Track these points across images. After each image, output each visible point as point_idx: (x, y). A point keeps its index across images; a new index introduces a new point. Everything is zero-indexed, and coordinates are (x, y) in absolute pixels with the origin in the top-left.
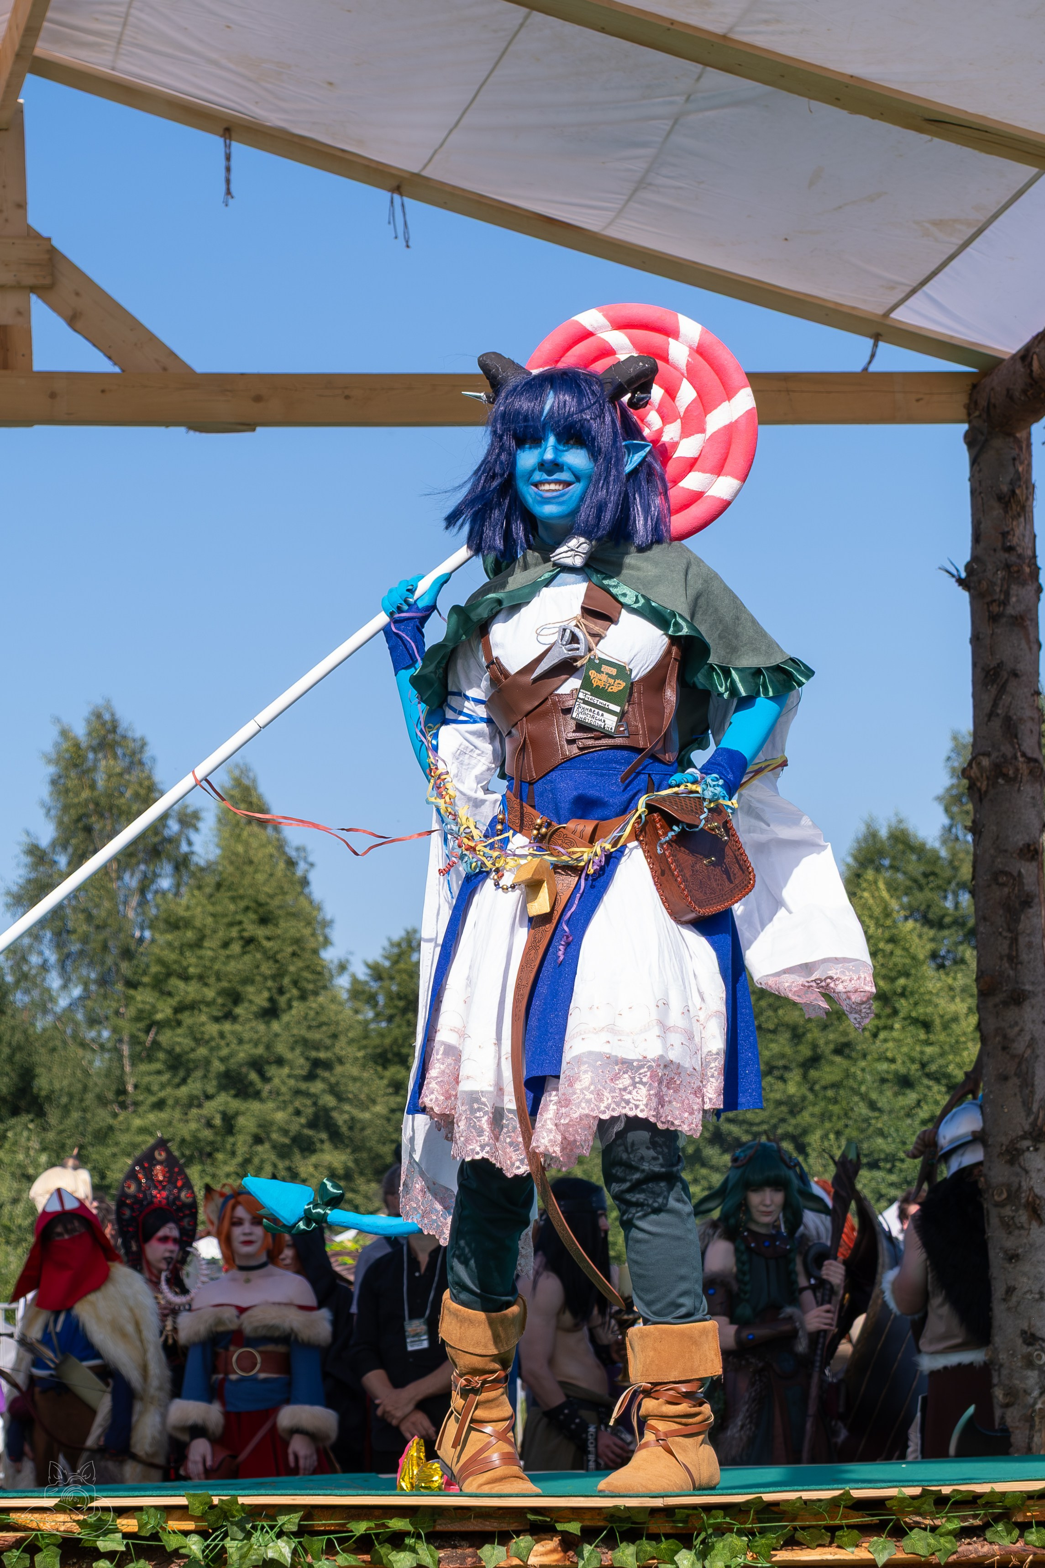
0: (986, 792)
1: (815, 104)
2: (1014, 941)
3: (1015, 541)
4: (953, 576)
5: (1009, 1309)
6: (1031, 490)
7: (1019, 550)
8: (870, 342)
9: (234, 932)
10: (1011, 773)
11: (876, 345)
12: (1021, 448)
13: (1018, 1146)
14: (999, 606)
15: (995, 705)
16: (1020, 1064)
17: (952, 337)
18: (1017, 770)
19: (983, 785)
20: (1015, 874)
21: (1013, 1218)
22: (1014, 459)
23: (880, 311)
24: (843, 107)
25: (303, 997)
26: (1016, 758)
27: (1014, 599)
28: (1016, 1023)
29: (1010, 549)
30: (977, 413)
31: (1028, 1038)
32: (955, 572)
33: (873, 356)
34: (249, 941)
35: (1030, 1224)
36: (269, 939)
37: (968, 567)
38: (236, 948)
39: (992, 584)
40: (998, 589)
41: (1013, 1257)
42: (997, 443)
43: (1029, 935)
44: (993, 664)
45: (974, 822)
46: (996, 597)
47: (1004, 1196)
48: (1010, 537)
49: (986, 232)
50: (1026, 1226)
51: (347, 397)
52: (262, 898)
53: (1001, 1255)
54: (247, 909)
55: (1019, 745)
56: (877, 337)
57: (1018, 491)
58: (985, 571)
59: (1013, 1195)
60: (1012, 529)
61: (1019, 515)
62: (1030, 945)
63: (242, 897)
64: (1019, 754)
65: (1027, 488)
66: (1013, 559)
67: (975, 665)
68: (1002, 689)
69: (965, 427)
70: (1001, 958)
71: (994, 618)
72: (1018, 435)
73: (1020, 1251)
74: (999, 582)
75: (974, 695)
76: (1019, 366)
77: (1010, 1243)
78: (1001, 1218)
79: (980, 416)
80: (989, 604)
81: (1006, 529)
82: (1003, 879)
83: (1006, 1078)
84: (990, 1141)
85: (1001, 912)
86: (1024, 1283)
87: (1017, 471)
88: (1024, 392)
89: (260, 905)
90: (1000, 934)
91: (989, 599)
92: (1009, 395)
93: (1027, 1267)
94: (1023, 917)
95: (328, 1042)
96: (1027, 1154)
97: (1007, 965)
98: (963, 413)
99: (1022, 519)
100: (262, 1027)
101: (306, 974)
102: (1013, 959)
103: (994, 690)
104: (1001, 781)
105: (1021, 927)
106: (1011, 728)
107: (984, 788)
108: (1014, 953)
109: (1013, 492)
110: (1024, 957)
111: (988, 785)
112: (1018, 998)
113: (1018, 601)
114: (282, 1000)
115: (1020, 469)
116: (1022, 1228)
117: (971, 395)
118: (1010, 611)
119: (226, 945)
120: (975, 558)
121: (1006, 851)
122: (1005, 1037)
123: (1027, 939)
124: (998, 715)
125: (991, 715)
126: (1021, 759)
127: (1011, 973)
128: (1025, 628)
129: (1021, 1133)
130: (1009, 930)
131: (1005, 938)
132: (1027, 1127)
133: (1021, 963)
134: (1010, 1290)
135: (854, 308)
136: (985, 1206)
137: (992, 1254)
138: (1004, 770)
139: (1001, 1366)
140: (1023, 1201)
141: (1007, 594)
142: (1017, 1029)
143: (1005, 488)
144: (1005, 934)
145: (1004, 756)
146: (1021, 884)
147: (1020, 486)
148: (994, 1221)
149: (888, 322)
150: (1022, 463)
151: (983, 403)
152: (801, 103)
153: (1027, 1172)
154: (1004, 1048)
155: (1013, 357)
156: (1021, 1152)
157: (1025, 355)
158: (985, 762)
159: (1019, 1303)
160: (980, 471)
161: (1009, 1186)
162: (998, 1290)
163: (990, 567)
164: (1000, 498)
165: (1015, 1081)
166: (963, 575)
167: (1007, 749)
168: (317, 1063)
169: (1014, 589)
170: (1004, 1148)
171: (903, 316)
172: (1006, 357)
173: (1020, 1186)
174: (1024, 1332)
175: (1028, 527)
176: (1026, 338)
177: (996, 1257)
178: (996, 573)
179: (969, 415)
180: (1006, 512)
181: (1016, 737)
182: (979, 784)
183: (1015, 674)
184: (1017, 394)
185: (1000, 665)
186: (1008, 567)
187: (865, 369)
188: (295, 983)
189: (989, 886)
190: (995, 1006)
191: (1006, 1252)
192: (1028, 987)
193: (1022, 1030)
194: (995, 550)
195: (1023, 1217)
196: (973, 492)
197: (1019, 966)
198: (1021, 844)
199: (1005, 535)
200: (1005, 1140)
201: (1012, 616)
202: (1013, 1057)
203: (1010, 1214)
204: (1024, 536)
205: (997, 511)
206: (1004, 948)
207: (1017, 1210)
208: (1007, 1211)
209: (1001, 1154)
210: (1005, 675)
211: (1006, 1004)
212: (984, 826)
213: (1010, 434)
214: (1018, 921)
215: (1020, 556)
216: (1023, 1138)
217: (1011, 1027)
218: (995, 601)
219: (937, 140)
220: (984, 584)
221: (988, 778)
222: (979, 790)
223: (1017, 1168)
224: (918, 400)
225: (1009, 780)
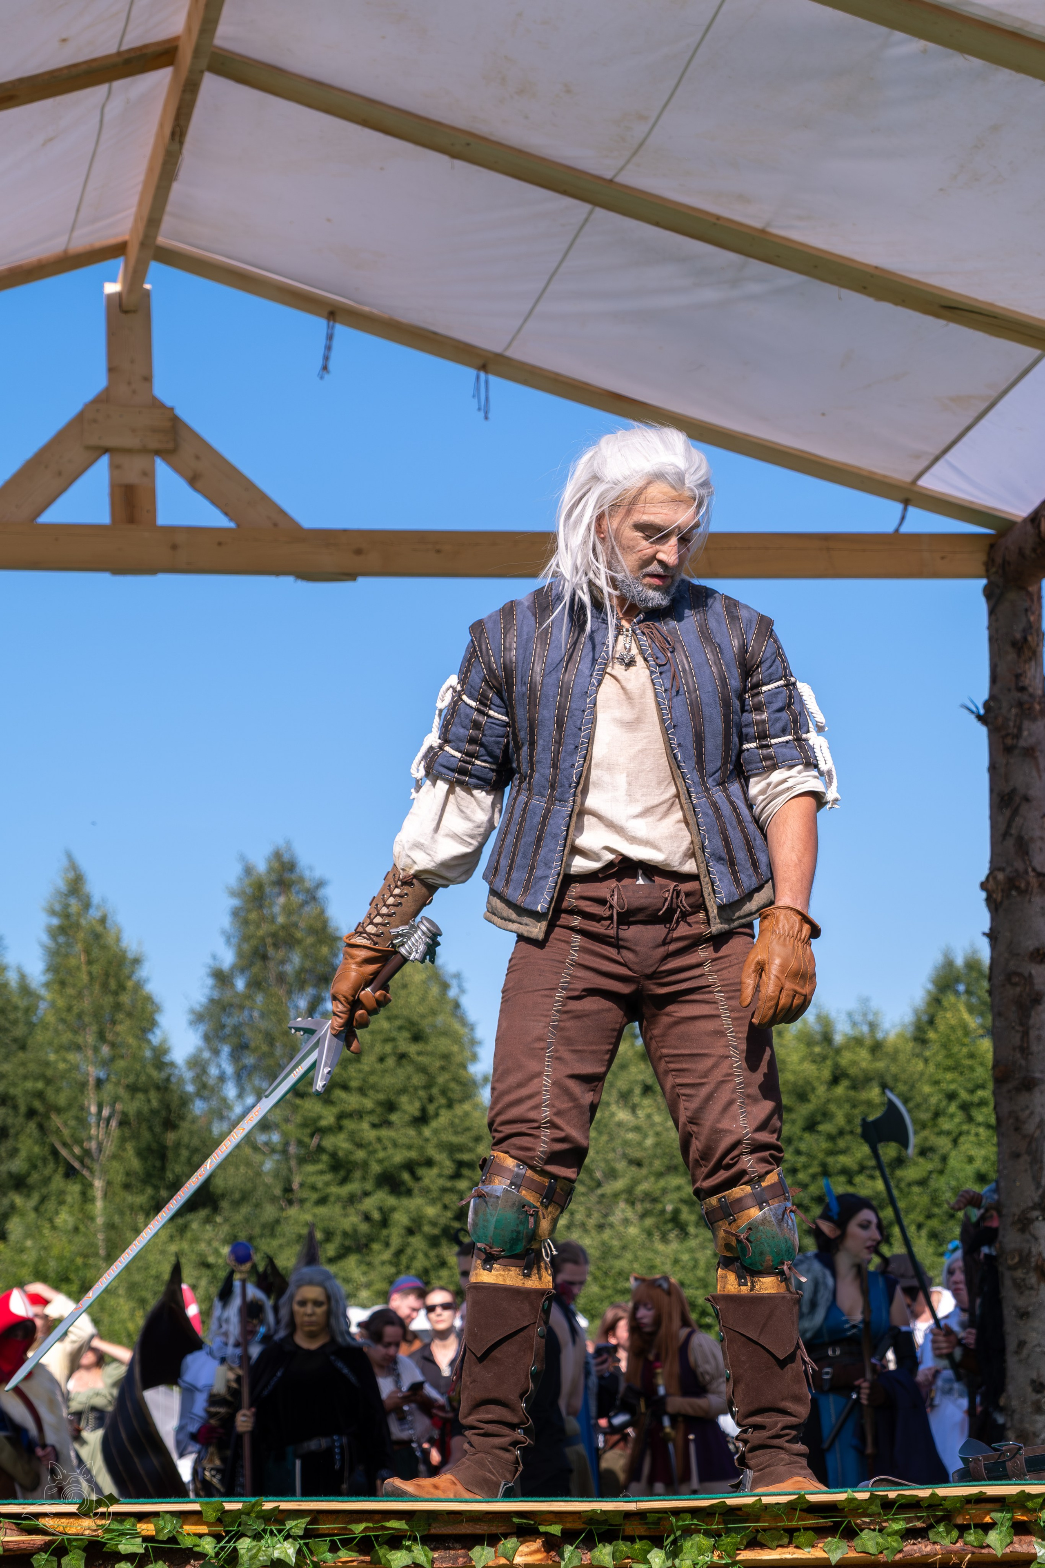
0: (1001, 902)
1: (846, 293)
2: (1026, 1034)
3: (1027, 682)
4: (972, 712)
5: (1020, 1361)
6: (1041, 637)
7: (1031, 690)
8: (899, 507)
9: (388, 1048)
10: (1023, 885)
11: (905, 509)
12: (1032, 600)
13: (1029, 1216)
14: (1013, 739)
15: (1009, 826)
16: (1030, 1143)
17: (971, 502)
18: (1028, 883)
19: (998, 896)
20: (1026, 974)
21: (1024, 1280)
22: (1026, 610)
23: (908, 479)
24: (870, 295)
25: (450, 1105)
26: (1026, 872)
27: (1025, 733)
28: (1027, 1107)
29: (1023, 689)
30: (994, 570)
31: (1037, 1120)
32: (974, 709)
33: (903, 518)
34: (402, 1057)
35: (1039, 1285)
36: (419, 1053)
37: (986, 705)
38: (391, 1062)
39: (1007, 719)
40: (1011, 724)
41: (1024, 1315)
42: (1012, 595)
43: (1039, 1029)
44: (1007, 790)
45: (991, 929)
46: (1010, 731)
47: (1016, 1260)
48: (1022, 679)
49: (999, 406)
50: (1036, 1286)
51: (438, 551)
52: (415, 1018)
53: (1014, 1313)
54: (400, 1028)
55: (1030, 862)
56: (906, 502)
57: (1030, 638)
58: (1000, 708)
59: (1024, 1259)
60: (1025, 672)
61: (1030, 659)
62: (1039, 1038)
63: (396, 1017)
64: (1030, 870)
65: (1038, 635)
66: (1025, 697)
67: (992, 790)
68: (1015, 812)
69: (984, 582)
70: (1014, 1049)
71: (1008, 750)
72: (1030, 589)
73: (1030, 1309)
74: (1013, 718)
75: (992, 818)
76: (1029, 527)
77: (1021, 1302)
78: (1014, 1280)
79: (996, 572)
80: (1004, 737)
81: (1019, 671)
82: (1015, 979)
83: (1017, 1156)
84: (1005, 1211)
85: (1014, 1008)
86: (1033, 1338)
87: (1029, 622)
88: (1034, 550)
89: (412, 1023)
90: (1013, 1028)
91: (1003, 733)
92: (1021, 552)
93: (1036, 1323)
94: (1033, 1014)
95: (471, 1145)
96: (1037, 1224)
97: (1018, 1055)
98: (981, 569)
99: (1033, 663)
100: (412, 1132)
101: (453, 1085)
102: (1025, 1050)
103: (1008, 812)
104: (1014, 893)
105: (1031, 1022)
106: (1023, 847)
107: (999, 898)
108: (1025, 1045)
109: (1025, 639)
110: (1034, 1048)
111: (1003, 896)
112: (1028, 1085)
113: (1030, 735)
114: (431, 1109)
115: (1032, 618)
116: (1032, 1288)
117: (989, 554)
118: (1022, 743)
119: (382, 1059)
120: (992, 697)
121: (1018, 955)
122: (1017, 1119)
123: (1037, 1032)
124: (1011, 835)
125: (1006, 834)
126: (1031, 874)
127: (1023, 1063)
128: (1035, 759)
129: (1031, 1204)
130: (1021, 1024)
131: (1017, 1031)
132: (1037, 1199)
133: (1032, 1054)
134: (1022, 1344)
135: (885, 476)
136: (1000, 1269)
137: (1006, 1312)
138: (1017, 883)
139: (1014, 1411)
140: (1033, 1264)
141: (1020, 729)
142: (1027, 1112)
143: (1018, 636)
144: (1018, 1028)
145: (1016, 871)
146: (1032, 984)
147: (1031, 634)
148: (1008, 1283)
149: (916, 489)
150: (1033, 613)
151: (999, 560)
152: (830, 291)
153: (1036, 1239)
154: (1017, 1129)
155: (1025, 520)
156: (1031, 1221)
157: (1034, 518)
158: (1000, 876)
159: (1029, 1356)
160: (997, 620)
161: (1020, 1252)
162: (1011, 1344)
163: (1005, 704)
164: (1013, 644)
165: (1026, 1158)
166: (982, 712)
167: (1019, 865)
168: (461, 1164)
169: (1026, 724)
170: (1016, 1217)
171: (928, 482)
172: (1019, 520)
173: (1030, 1252)
174: (1033, 1382)
175: (1038, 670)
176: (1036, 503)
177: (1009, 1314)
178: (1009, 710)
179: (987, 571)
180: (1019, 656)
181: (1027, 853)
182: (994, 896)
183: (1027, 799)
184: (1028, 552)
185: (1014, 791)
186: (1020, 704)
187: (897, 530)
188: (444, 1092)
189: (1004, 986)
190: (1009, 1091)
191: (1017, 1309)
192: (1038, 1075)
193: (1032, 1113)
194: (1009, 690)
195: (1033, 1279)
196: (991, 639)
197: (1030, 1057)
198: (1031, 948)
199: (1018, 676)
200: (1017, 1211)
201: (1024, 748)
202: (1024, 1137)
203: (1022, 1276)
204: (1035, 677)
205: (1012, 656)
206: (1016, 1040)
207: (1027, 1273)
208: (1019, 1274)
209: (1013, 1223)
210: (1017, 799)
211: (1018, 1090)
212: (999, 932)
213: (1023, 588)
214: (1028, 1017)
215: (1031, 695)
216: (1033, 1208)
217: (1022, 1110)
218: (1007, 735)
219: (953, 326)
220: (1000, 720)
221: (1003, 891)
222: (995, 901)
223: (1027, 1236)
224: (943, 558)
225: (1023, 892)
